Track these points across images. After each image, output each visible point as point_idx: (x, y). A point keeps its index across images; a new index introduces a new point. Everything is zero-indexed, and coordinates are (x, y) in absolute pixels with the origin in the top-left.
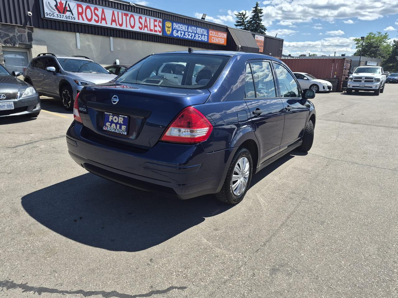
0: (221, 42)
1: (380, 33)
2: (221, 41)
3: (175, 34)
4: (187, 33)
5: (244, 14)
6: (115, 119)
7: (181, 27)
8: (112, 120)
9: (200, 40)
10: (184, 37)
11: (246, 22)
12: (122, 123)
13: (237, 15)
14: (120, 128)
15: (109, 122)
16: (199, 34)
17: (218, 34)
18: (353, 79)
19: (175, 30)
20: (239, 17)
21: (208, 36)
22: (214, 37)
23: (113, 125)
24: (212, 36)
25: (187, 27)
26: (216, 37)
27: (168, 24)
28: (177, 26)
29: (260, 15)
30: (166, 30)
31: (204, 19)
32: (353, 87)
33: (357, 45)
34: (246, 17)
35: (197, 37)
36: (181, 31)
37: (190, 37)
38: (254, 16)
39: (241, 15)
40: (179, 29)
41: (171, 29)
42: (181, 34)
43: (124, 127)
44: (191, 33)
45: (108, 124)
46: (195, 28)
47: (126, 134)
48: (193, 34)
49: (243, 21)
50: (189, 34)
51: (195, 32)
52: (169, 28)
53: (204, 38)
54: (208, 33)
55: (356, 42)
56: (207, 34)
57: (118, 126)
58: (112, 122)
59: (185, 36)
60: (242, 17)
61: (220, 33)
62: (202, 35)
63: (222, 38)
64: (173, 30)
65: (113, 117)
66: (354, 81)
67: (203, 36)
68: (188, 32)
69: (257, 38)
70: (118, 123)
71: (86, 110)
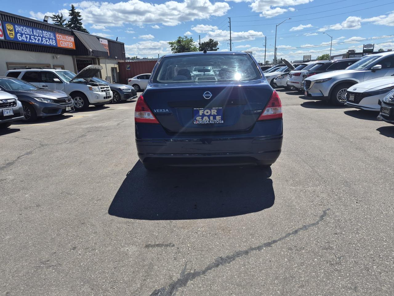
0: (70, 47)
1: (186, 37)
2: (70, 45)
3: (20, 38)
4: (33, 37)
5: (60, 16)
6: (207, 112)
7: (25, 30)
8: (203, 114)
9: (49, 44)
10: (30, 41)
11: (64, 25)
12: (216, 114)
13: (52, 17)
14: (215, 118)
15: (200, 116)
16: (46, 38)
17: (65, 37)
19: (19, 33)
20: (56, 19)
21: (56, 39)
22: (62, 40)
23: (206, 118)
24: (60, 40)
25: (31, 30)
26: (64, 41)
27: (9, 27)
28: (20, 29)
29: (78, 18)
30: (9, 34)
31: (47, 21)
33: (172, 48)
34: (63, 20)
35: (45, 41)
36: (25, 34)
37: (36, 42)
38: (72, 19)
39: (57, 18)
40: (23, 32)
41: (13, 33)
42: (27, 38)
43: (218, 117)
44: (37, 37)
45: (198, 118)
46: (41, 31)
47: (223, 122)
48: (40, 38)
49: (61, 24)
50: (36, 37)
51: (42, 36)
52: (10, 31)
53: (52, 42)
54: (55, 36)
55: (171, 45)
56: (54, 38)
57: (211, 117)
59: (32, 40)
60: (59, 20)
61: (67, 37)
62: (49, 39)
63: (70, 42)
64: (16, 34)
65: (204, 111)
67: (51, 40)
68: (33, 35)
69: (102, 42)
70: (211, 115)
71: (167, 110)
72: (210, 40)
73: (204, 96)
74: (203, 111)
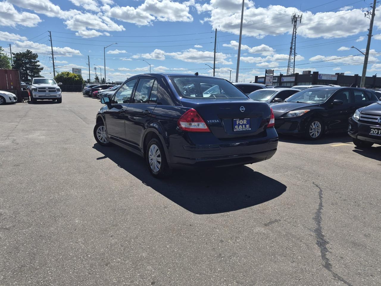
6: (241, 122)
8: (239, 123)
12: (246, 123)
14: (245, 127)
15: (237, 125)
18: (38, 90)
23: (241, 126)
32: (39, 96)
43: (248, 126)
45: (236, 127)
47: (250, 129)
57: (244, 126)
58: (239, 124)
66: (39, 91)
70: (243, 124)
71: (218, 121)
72: (28, 51)
73: (241, 110)
74: (239, 121)
